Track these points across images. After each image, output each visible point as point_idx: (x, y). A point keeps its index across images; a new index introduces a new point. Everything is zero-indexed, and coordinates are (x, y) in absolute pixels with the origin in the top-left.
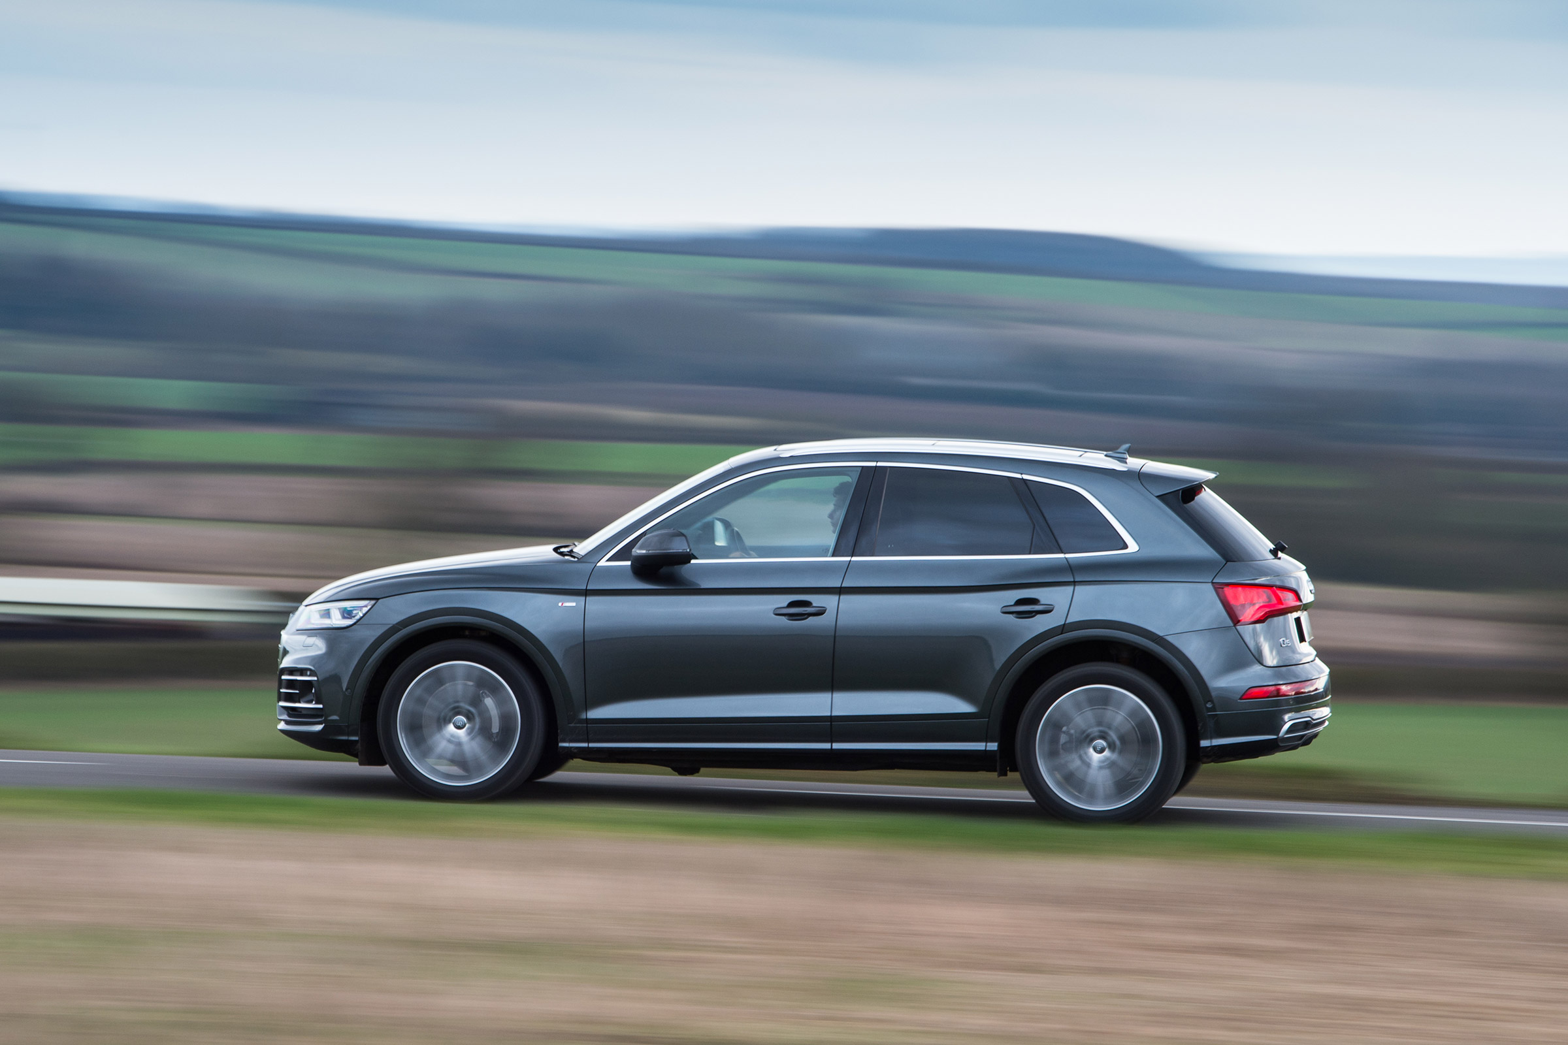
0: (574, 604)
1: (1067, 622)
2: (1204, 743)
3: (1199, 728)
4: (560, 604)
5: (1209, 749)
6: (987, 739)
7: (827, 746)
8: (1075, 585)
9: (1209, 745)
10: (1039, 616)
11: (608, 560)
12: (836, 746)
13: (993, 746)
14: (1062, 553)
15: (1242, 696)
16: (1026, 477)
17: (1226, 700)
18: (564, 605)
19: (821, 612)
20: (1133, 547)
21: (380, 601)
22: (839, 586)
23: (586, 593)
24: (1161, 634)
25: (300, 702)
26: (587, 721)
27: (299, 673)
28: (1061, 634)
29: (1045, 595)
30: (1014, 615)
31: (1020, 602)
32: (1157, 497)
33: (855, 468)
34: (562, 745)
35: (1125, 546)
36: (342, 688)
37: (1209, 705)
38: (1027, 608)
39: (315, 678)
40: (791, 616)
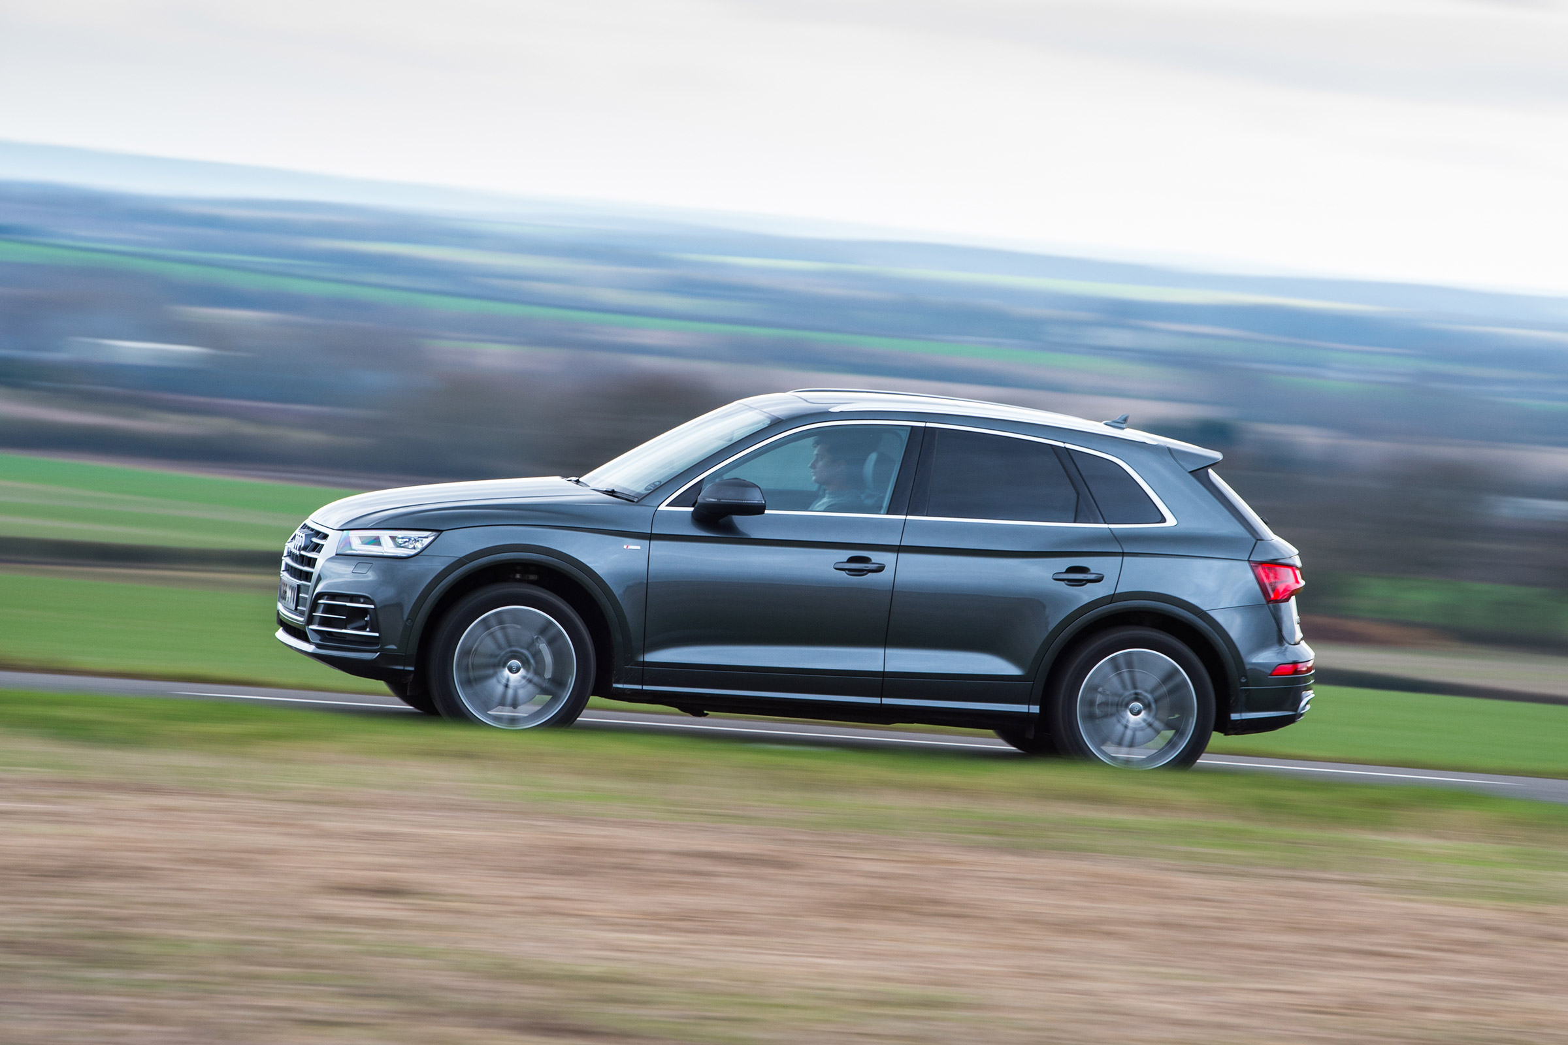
0: (639, 548)
1: (1116, 592)
2: (1235, 716)
3: (1231, 702)
4: (625, 547)
5: (1238, 722)
6: (1029, 703)
7: (876, 700)
8: (1123, 556)
9: (1239, 718)
10: (1089, 585)
11: (668, 505)
12: (886, 701)
13: (1035, 709)
14: (1105, 523)
15: (1274, 670)
16: (1068, 446)
17: (1257, 675)
18: (629, 547)
19: (880, 569)
20: (1171, 521)
21: (444, 532)
22: (899, 544)
23: (651, 537)
24: (1204, 608)
25: (346, 628)
26: (644, 663)
27: (348, 600)
28: (1110, 603)
29: (1095, 564)
30: (1066, 582)
31: (1071, 570)
32: (1190, 472)
33: (906, 428)
34: (615, 685)
35: (1163, 520)
36: (403, 618)
37: (1243, 680)
38: (1077, 576)
39: (372, 607)
40: (851, 571)
